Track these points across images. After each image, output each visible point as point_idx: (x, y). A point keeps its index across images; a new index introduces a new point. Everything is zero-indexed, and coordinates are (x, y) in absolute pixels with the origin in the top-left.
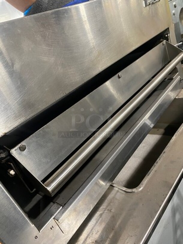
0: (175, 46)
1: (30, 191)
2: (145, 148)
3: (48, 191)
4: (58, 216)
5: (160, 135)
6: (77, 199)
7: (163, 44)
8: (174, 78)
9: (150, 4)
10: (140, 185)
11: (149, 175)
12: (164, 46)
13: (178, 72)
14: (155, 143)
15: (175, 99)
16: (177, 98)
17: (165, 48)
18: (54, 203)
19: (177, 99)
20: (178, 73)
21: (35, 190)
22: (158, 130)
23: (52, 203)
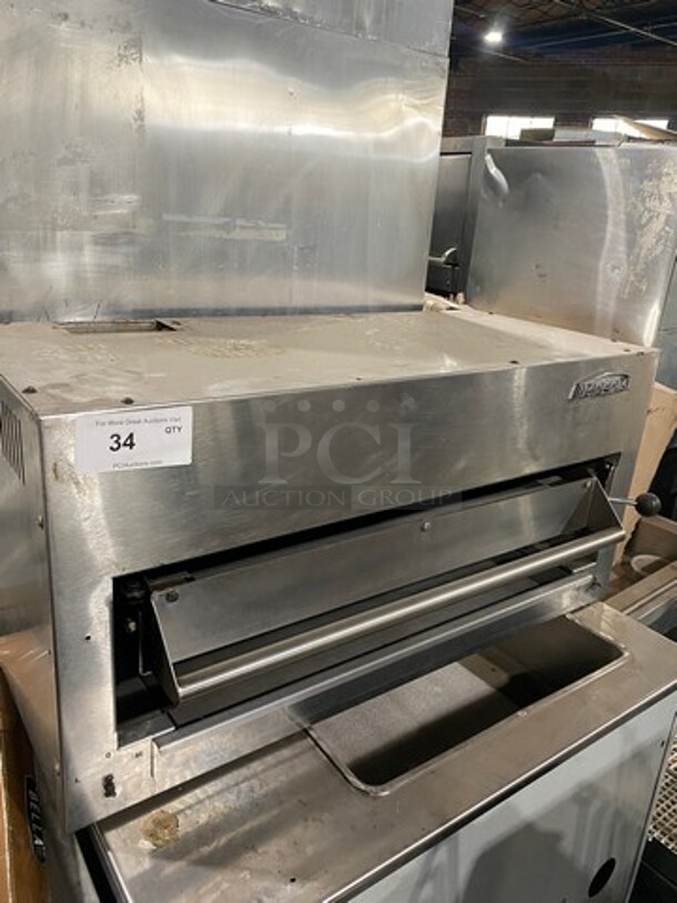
0: (609, 499)
1: (141, 669)
2: (440, 700)
3: (177, 694)
4: (162, 740)
5: (492, 686)
6: (210, 729)
7: (585, 485)
8: (575, 571)
9: (586, 396)
10: (384, 786)
11: (414, 774)
12: (586, 491)
13: (594, 561)
14: (467, 702)
15: (564, 616)
16: (568, 616)
17: (586, 496)
18: (163, 712)
19: (568, 620)
20: (594, 564)
21: (149, 673)
22: (493, 670)
23: (158, 712)
